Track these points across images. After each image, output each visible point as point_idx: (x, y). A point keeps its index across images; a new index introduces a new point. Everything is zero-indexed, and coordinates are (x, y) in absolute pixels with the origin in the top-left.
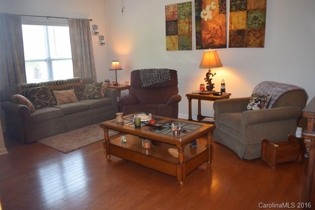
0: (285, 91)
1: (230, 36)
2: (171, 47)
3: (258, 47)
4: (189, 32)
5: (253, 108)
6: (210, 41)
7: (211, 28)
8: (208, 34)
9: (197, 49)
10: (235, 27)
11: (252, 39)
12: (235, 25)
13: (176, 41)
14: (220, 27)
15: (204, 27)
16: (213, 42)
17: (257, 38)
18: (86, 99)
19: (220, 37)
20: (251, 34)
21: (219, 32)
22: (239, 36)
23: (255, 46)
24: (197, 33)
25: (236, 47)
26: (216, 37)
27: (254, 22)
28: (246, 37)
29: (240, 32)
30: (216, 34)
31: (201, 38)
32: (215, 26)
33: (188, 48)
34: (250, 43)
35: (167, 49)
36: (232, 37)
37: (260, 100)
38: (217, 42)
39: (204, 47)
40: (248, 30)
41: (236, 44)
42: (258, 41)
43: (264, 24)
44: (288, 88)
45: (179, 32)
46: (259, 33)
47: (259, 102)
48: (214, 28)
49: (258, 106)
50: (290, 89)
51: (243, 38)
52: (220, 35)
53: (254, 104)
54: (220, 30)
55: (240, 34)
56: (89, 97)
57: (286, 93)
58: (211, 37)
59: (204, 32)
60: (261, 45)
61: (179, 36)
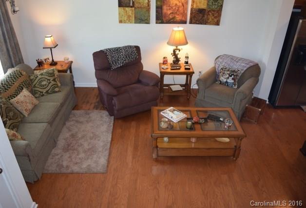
0: (248, 66)
1: (191, 14)
2: (125, 19)
3: (215, 25)
4: (148, 6)
5: (228, 81)
6: (171, 17)
7: (173, 4)
8: (170, 9)
9: (157, 23)
10: (197, 6)
11: (211, 18)
12: (197, 4)
13: (132, 14)
14: (183, 4)
15: (165, 2)
16: (174, 18)
17: (215, 17)
18: (43, 95)
19: (182, 14)
20: (210, 14)
21: (181, 9)
22: (200, 14)
23: (213, 24)
24: (157, 7)
25: (197, 24)
26: (178, 13)
27: (214, 3)
28: (206, 16)
29: (201, 11)
30: (178, 10)
31: (162, 13)
32: (178, 3)
33: (146, 21)
34: (209, 21)
35: (121, 22)
36: (193, 15)
37: (233, 74)
38: (178, 18)
39: (165, 22)
40: (209, 10)
41: (196, 21)
42: (216, 20)
43: (222, 6)
44: (251, 64)
45: (136, 5)
46: (217, 14)
47: (233, 76)
48: (176, 4)
49: (233, 79)
50: (252, 64)
51: (203, 16)
52: (182, 11)
53: (228, 78)
54: (183, 7)
55: (201, 13)
56: (47, 92)
57: (249, 67)
58: (172, 13)
59: (165, 8)
60: (218, 24)
61: (135, 8)
